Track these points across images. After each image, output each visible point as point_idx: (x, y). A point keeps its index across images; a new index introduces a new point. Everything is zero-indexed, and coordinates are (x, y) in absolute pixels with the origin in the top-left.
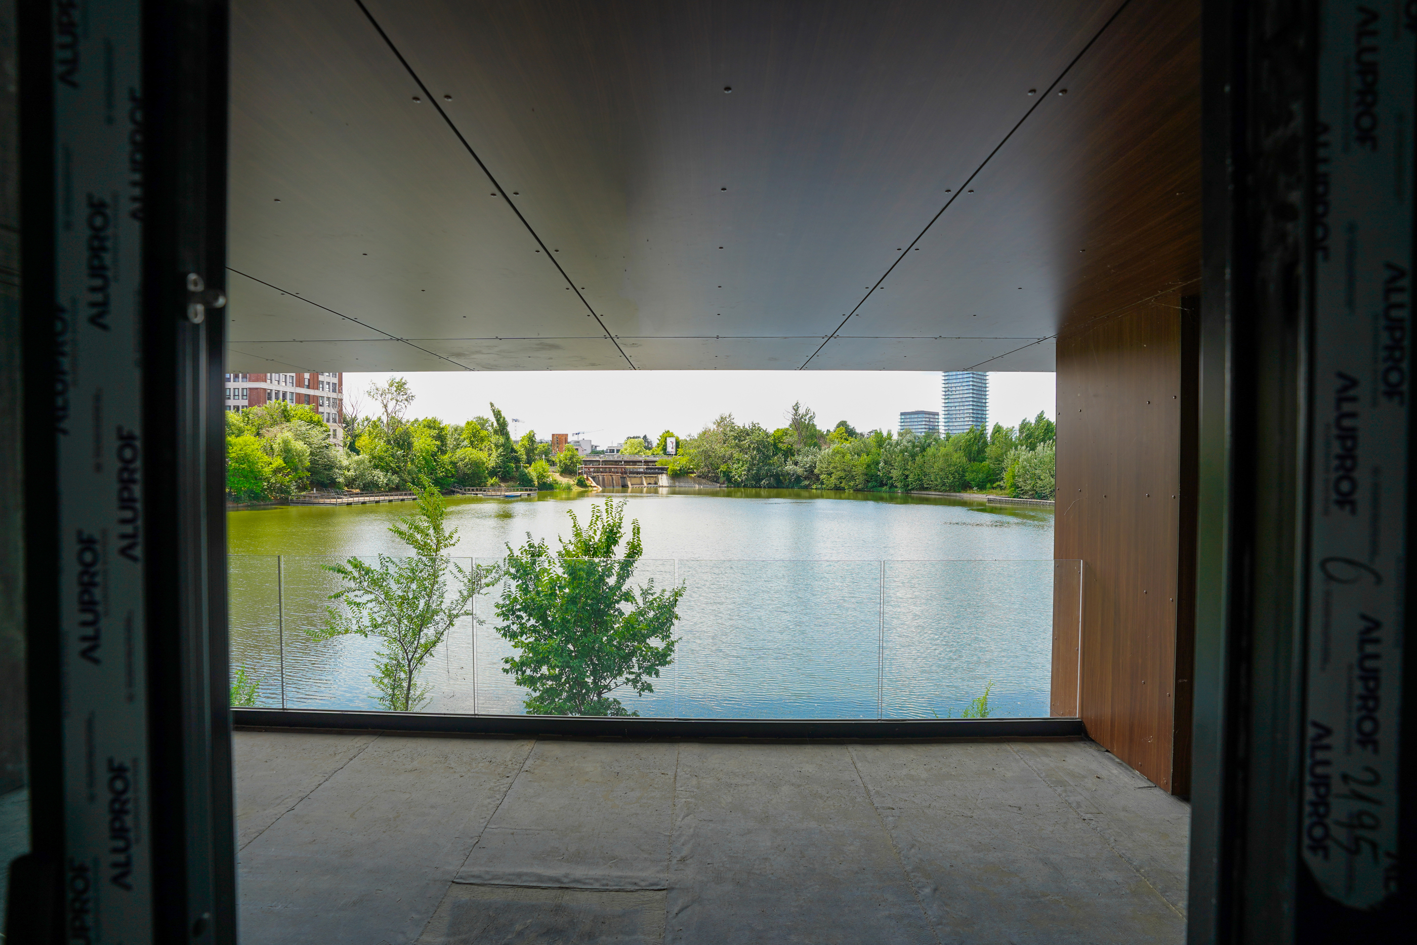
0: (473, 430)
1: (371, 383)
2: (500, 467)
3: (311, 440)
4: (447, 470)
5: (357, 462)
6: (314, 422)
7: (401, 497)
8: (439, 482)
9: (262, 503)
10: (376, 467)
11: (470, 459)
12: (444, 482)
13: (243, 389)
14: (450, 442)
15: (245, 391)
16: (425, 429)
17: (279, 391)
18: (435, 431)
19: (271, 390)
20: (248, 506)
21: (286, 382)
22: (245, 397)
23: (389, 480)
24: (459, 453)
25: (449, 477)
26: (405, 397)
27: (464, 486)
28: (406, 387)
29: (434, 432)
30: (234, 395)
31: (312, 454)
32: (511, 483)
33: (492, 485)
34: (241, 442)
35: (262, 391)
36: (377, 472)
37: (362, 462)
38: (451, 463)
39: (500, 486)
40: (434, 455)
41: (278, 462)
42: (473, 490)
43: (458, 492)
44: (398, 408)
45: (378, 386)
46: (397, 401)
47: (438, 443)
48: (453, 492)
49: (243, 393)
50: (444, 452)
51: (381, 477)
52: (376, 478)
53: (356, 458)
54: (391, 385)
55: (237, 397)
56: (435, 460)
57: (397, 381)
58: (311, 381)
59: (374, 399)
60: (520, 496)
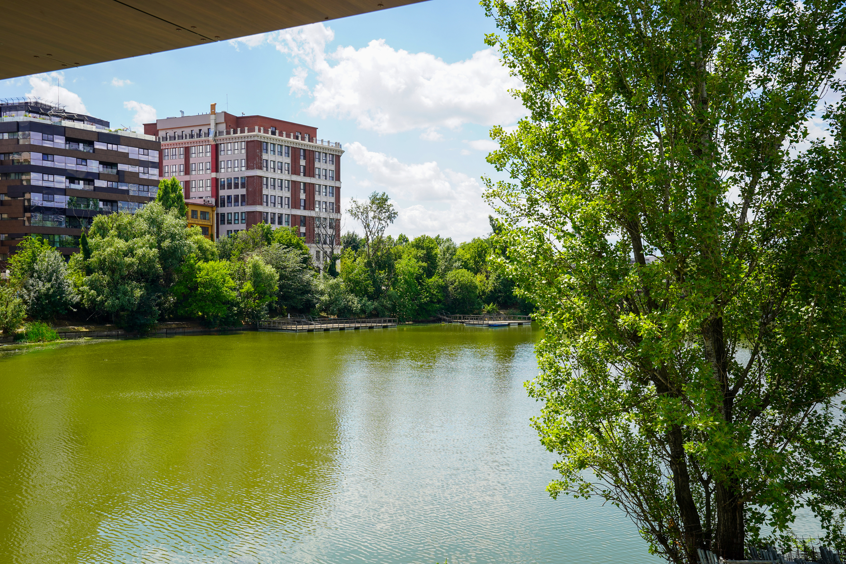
0: (478, 248)
1: (352, 201)
2: (500, 291)
3: (285, 264)
4: (433, 294)
5: (332, 287)
6: (293, 244)
7: (369, 325)
8: (424, 309)
9: (234, 328)
10: (352, 291)
11: (459, 282)
12: (429, 308)
13: (242, 213)
14: (442, 264)
15: (244, 214)
16: (413, 249)
17: (274, 214)
18: (422, 251)
19: (267, 213)
20: (220, 331)
21: (281, 204)
22: (244, 221)
23: (364, 305)
24: (450, 276)
25: (434, 303)
26: (387, 214)
27: (453, 313)
28: (389, 202)
29: (421, 253)
30: (235, 220)
31: (282, 277)
32: (511, 311)
33: (489, 312)
34: (208, 267)
35: (258, 214)
36: (351, 297)
37: (337, 286)
38: (439, 287)
39: (499, 314)
40: (419, 278)
41: (248, 286)
42: (460, 318)
43: (445, 320)
44: (380, 227)
45: (359, 204)
46: (380, 219)
47: (425, 264)
48: (439, 320)
49: (242, 216)
50: (430, 274)
51: (355, 302)
52: (350, 303)
53: (332, 281)
54: (373, 203)
55: (236, 222)
56: (420, 284)
57: (378, 197)
58: (307, 202)
59: (356, 219)
60: (509, 325)
